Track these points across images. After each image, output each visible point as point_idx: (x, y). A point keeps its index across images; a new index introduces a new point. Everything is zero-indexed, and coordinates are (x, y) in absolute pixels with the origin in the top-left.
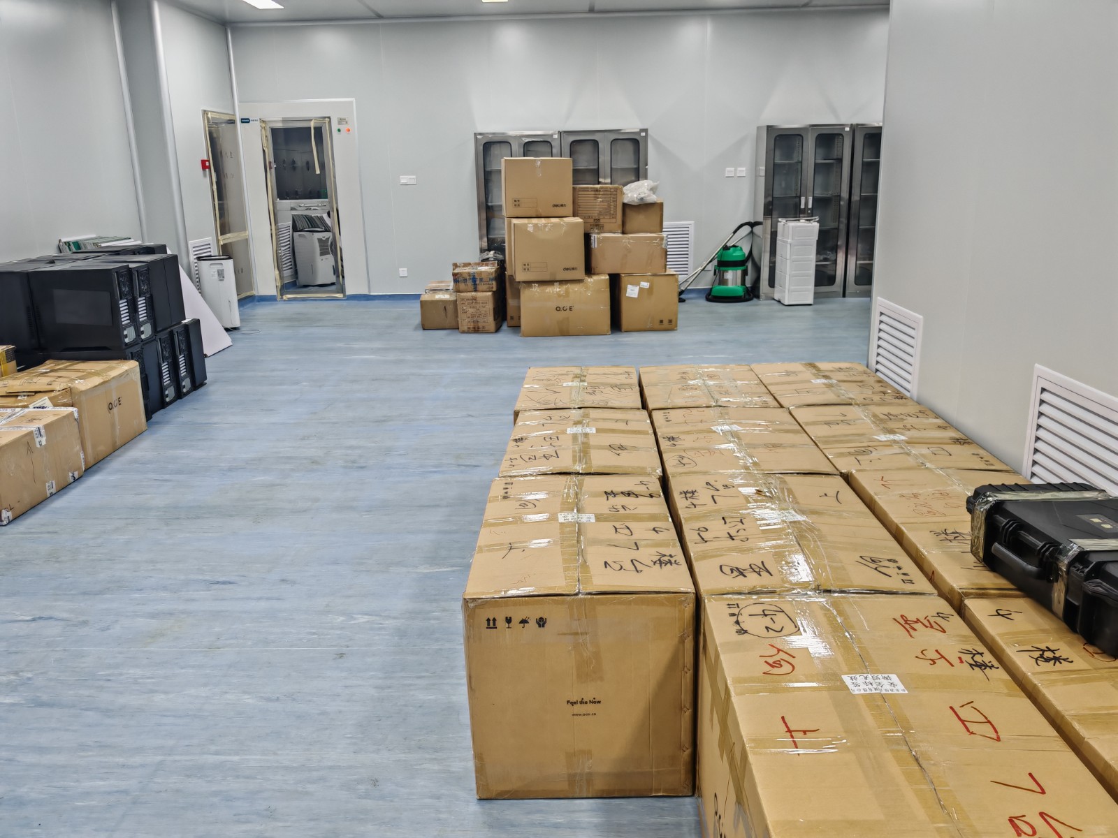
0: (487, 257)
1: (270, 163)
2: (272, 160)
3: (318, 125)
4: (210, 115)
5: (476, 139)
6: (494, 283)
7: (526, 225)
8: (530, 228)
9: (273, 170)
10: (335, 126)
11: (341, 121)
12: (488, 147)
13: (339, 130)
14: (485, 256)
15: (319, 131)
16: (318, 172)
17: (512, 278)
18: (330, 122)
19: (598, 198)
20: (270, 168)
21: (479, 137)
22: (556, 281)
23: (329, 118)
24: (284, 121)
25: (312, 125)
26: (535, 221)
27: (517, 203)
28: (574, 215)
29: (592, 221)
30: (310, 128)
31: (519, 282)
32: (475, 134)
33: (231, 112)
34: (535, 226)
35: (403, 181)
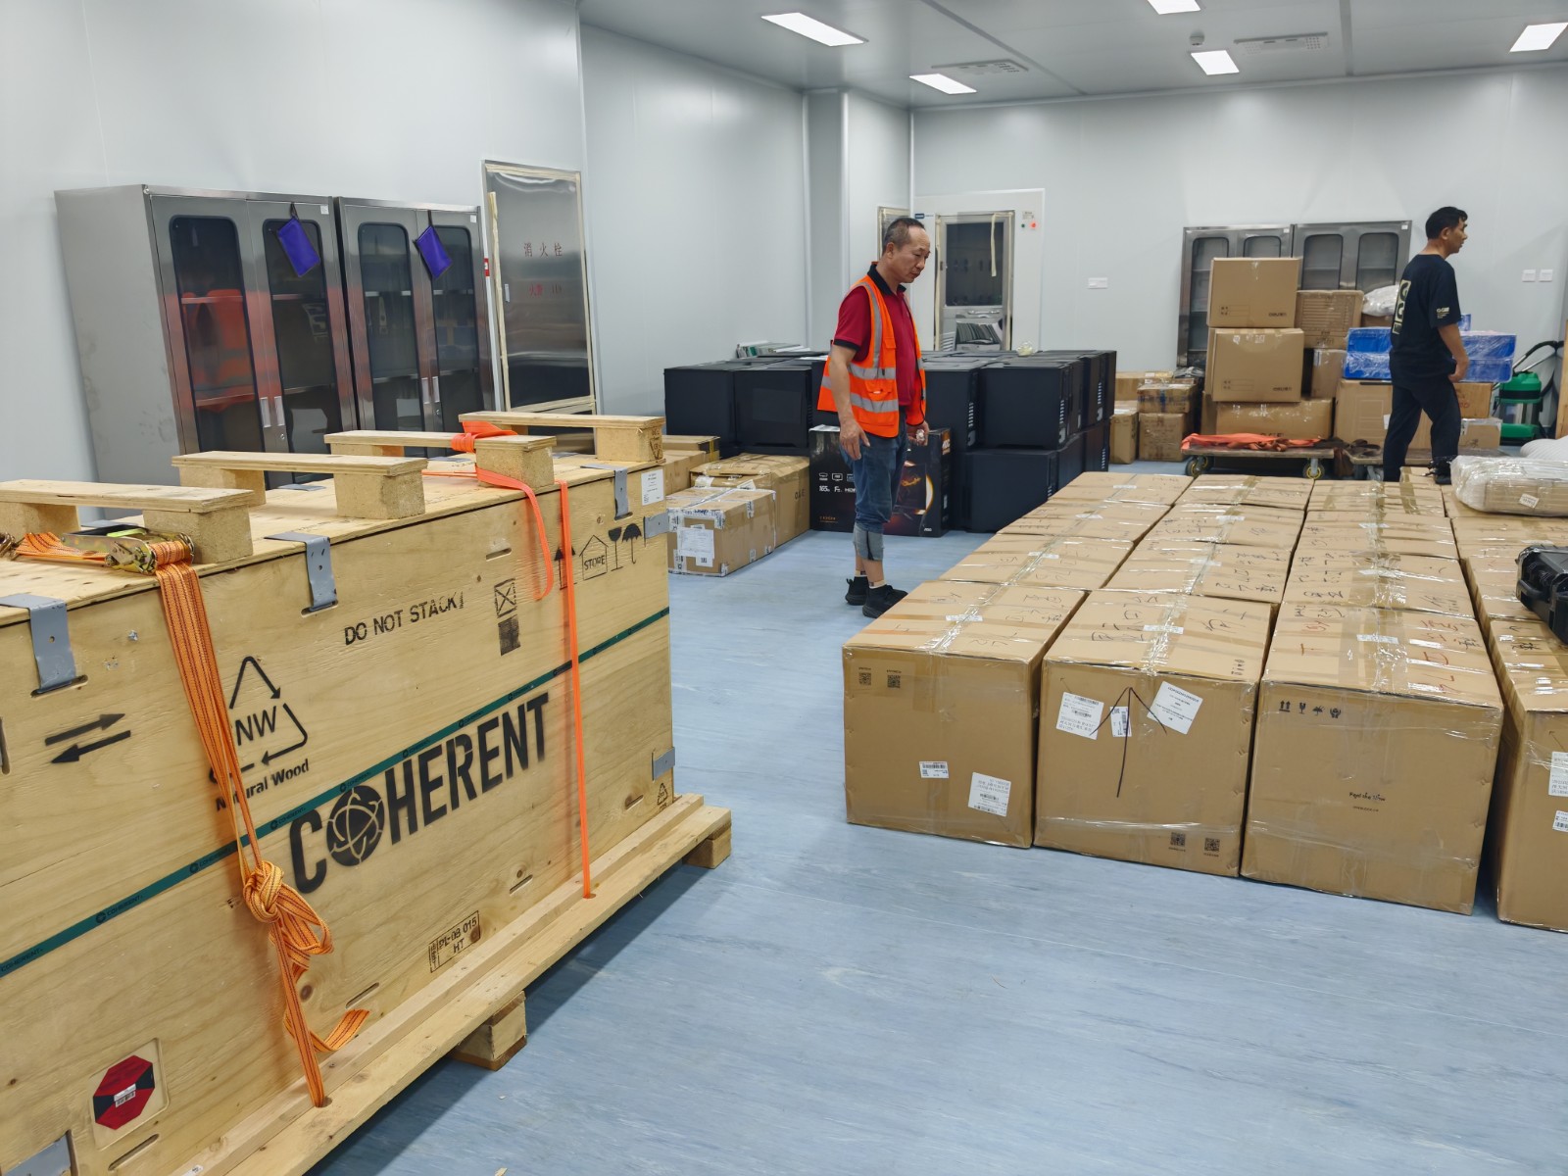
0: (1183, 373)
1: (941, 263)
2: (944, 261)
3: (1000, 220)
4: (884, 213)
5: (1185, 234)
6: (1187, 404)
7: (1232, 336)
8: (1236, 340)
9: (944, 272)
10: (1019, 221)
11: (1027, 214)
12: (1199, 245)
13: (1023, 226)
14: (1182, 372)
15: (1000, 226)
16: (994, 274)
17: (1209, 397)
18: (1013, 217)
19: (1329, 306)
20: (941, 269)
21: (1188, 232)
22: (1264, 403)
23: (1013, 211)
24: (960, 216)
25: (993, 220)
26: (1244, 331)
27: (1224, 311)
28: (1296, 327)
29: (1319, 333)
30: (990, 224)
31: (1217, 402)
32: (1186, 229)
33: (905, 208)
34: (1243, 337)
35: (1092, 284)
